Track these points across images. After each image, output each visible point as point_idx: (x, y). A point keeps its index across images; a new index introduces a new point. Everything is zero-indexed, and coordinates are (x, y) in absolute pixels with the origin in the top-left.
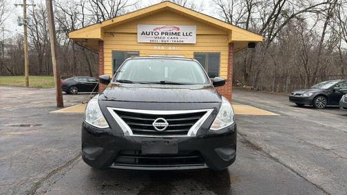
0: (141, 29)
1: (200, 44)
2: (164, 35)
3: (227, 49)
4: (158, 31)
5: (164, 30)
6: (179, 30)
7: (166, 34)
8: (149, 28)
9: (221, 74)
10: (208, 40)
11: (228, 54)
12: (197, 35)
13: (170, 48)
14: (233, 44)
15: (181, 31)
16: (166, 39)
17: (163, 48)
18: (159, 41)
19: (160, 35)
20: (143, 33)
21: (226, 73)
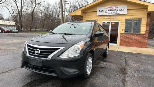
0: (99, 9)
1: (130, 14)
2: (109, 11)
3: (146, 16)
4: (107, 9)
5: (110, 9)
6: (117, 7)
7: (111, 10)
8: (102, 8)
9: (141, 30)
10: (134, 12)
11: (146, 19)
12: (127, 10)
13: (113, 17)
14: (150, 13)
15: (119, 8)
16: (111, 13)
17: (109, 17)
18: (107, 14)
19: (107, 11)
20: (100, 11)
21: (145, 30)
